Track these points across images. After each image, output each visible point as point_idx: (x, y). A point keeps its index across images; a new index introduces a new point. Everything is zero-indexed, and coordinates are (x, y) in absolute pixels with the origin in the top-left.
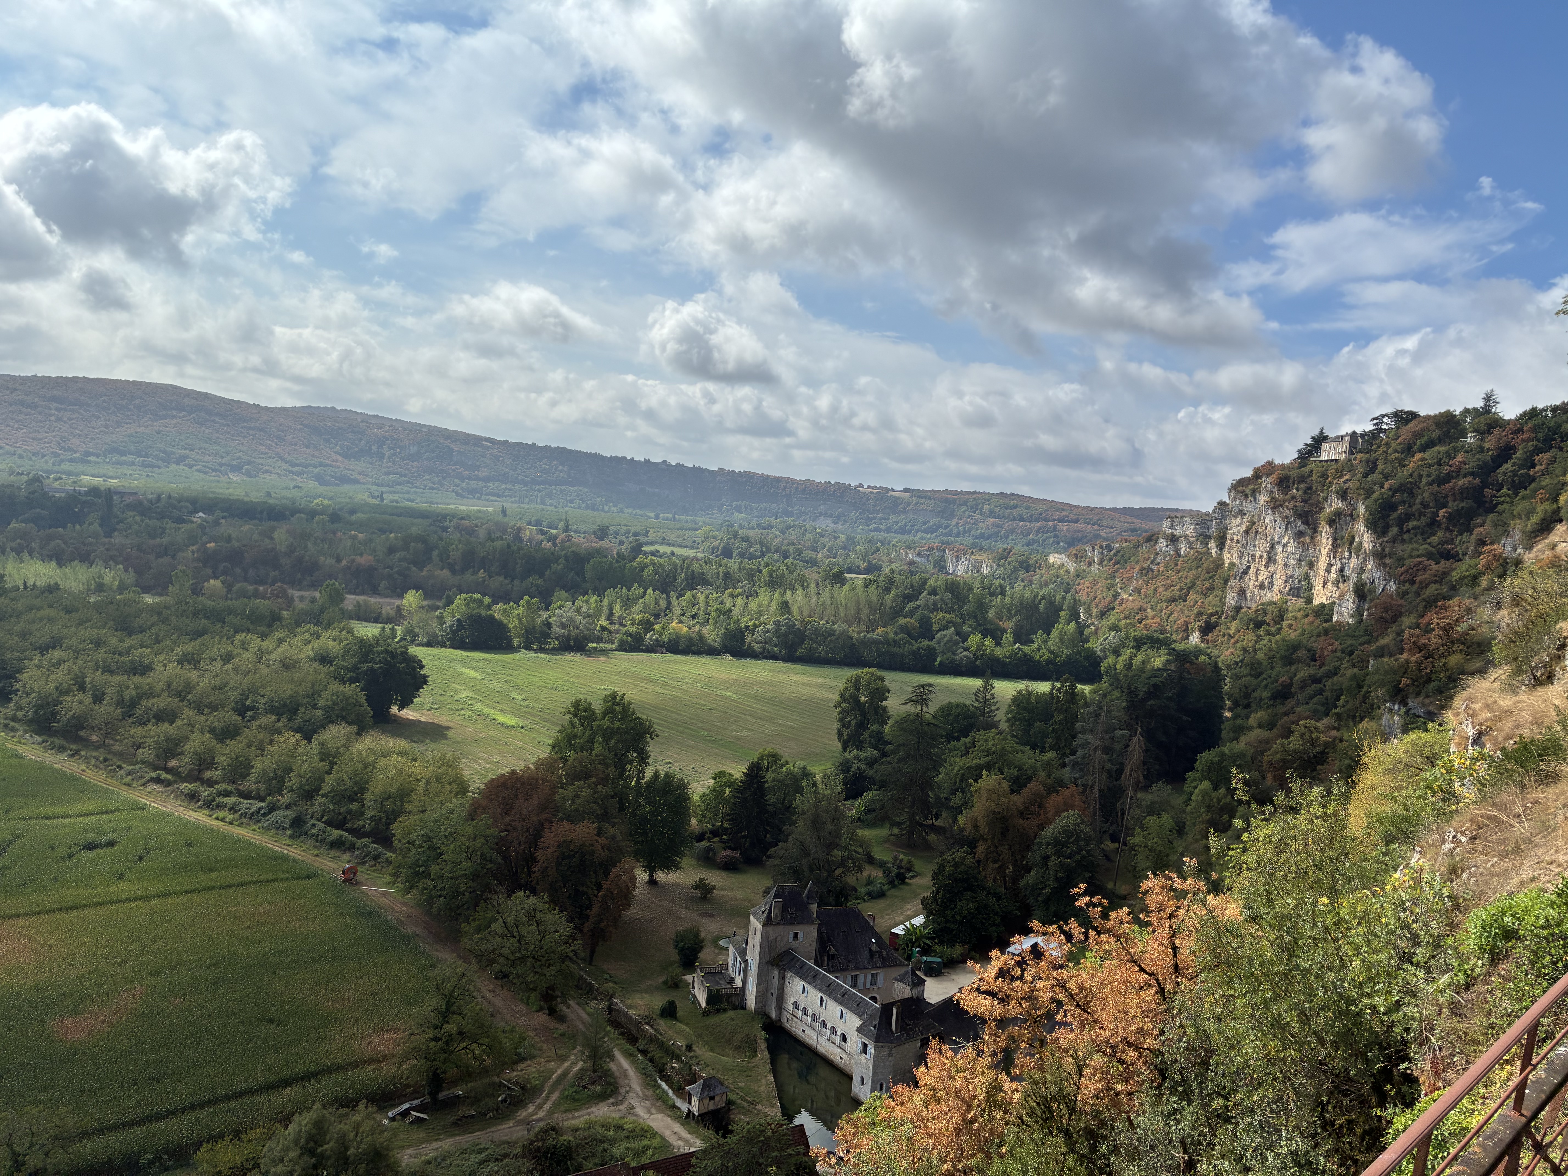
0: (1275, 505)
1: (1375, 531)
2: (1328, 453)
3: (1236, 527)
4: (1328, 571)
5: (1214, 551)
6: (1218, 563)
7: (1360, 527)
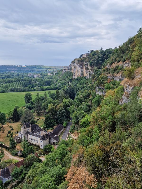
0: (78, 64)
1: (91, 66)
2: (84, 56)
3: (73, 68)
4: (85, 72)
5: (70, 71)
6: (71, 73)
7: (89, 66)
